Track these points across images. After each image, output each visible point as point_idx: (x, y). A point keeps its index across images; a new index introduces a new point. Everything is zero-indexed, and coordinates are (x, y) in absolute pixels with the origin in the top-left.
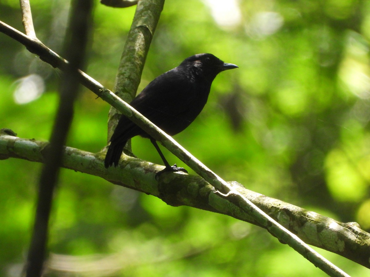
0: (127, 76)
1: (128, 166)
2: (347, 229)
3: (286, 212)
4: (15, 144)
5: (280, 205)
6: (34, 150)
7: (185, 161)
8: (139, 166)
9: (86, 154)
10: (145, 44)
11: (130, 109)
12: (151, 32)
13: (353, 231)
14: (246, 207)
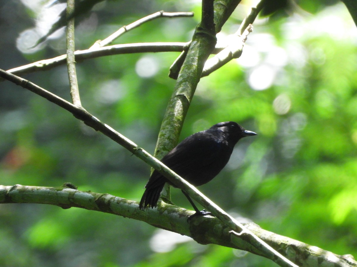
0: (166, 137)
1: (166, 212)
2: (343, 260)
3: (293, 247)
4: (74, 196)
5: (288, 241)
6: (90, 200)
7: (205, 206)
8: (174, 211)
9: (132, 203)
10: (182, 110)
11: (159, 164)
12: (189, 100)
13: (348, 262)
14: (256, 244)
